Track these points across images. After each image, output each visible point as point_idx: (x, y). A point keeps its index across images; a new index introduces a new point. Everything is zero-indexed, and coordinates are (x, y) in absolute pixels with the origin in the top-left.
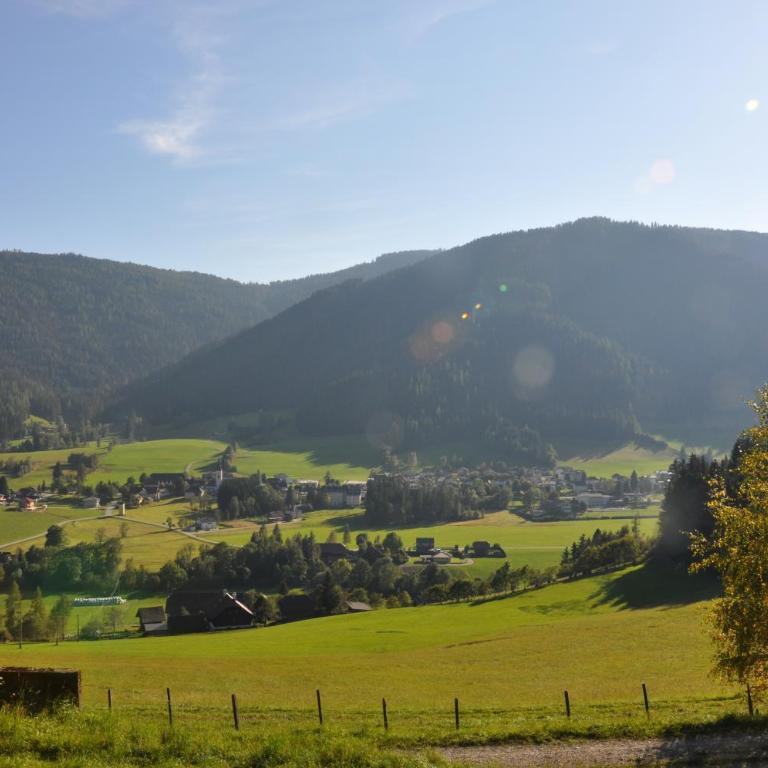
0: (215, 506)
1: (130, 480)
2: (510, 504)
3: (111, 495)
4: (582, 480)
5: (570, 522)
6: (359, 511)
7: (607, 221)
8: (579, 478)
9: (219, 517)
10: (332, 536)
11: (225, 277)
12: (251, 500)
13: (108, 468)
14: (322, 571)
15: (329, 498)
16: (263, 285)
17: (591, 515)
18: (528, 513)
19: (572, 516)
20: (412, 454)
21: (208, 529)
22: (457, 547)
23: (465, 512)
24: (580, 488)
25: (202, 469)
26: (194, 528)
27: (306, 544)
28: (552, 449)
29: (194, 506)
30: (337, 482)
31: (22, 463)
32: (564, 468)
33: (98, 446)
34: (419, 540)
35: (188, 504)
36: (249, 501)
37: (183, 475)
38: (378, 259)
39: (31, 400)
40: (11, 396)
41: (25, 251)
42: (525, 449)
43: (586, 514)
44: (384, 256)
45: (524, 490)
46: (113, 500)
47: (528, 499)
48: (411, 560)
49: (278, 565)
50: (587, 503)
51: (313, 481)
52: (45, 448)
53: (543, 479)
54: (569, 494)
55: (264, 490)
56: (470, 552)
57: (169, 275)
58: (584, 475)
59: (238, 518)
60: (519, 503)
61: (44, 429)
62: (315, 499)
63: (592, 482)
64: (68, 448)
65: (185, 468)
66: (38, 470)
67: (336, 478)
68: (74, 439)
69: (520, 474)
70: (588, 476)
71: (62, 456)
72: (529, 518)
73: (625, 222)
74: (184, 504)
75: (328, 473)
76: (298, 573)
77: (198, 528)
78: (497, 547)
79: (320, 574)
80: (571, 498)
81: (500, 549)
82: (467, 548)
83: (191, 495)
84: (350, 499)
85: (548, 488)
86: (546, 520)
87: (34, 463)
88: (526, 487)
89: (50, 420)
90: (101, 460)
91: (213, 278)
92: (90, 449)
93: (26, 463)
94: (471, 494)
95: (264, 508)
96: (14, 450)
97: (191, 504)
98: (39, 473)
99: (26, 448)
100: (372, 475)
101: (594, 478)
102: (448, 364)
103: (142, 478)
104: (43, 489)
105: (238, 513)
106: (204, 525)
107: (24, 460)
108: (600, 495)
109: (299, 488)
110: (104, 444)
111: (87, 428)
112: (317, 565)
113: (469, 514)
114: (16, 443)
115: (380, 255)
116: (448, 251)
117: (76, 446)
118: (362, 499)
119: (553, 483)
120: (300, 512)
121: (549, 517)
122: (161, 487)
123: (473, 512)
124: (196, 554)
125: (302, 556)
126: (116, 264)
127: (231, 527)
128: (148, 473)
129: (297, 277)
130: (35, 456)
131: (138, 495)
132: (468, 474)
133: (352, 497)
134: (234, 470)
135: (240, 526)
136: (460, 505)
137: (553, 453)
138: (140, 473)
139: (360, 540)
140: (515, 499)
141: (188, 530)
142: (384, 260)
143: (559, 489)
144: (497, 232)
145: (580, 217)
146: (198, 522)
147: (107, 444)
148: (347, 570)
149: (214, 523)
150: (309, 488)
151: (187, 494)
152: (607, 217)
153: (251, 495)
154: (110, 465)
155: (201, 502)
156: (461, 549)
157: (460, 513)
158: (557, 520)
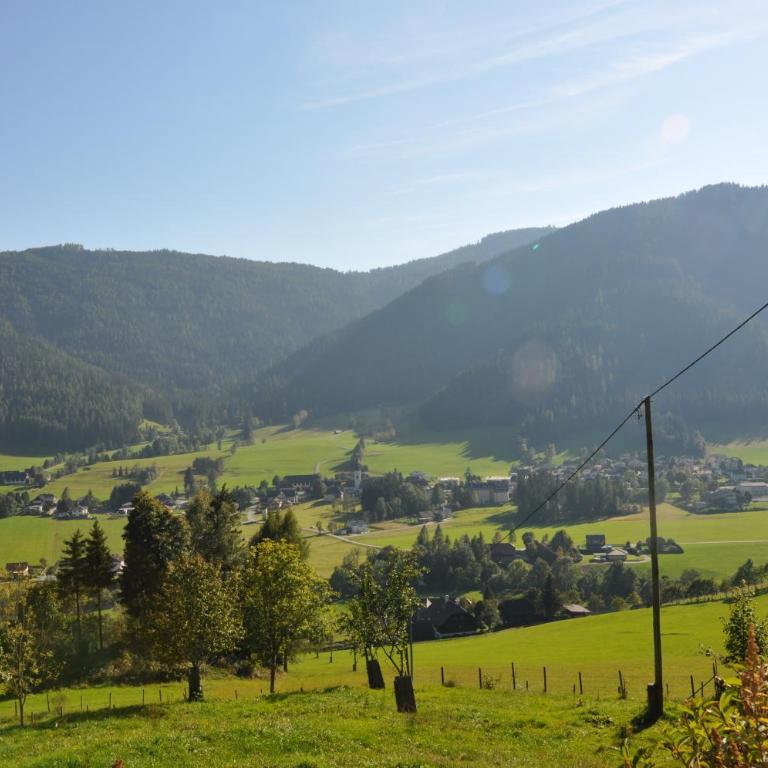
0: (358, 508)
1: (264, 484)
2: (668, 495)
3: (249, 499)
4: (738, 469)
5: (738, 514)
6: (511, 508)
7: (736, 186)
8: (735, 465)
9: (368, 519)
10: (497, 535)
11: (324, 266)
12: (397, 501)
13: (235, 472)
14: (496, 572)
15: (477, 496)
16: (363, 273)
17: (758, 505)
18: (691, 505)
19: (738, 508)
20: (550, 446)
21: (358, 533)
22: (628, 543)
23: (624, 506)
24: (738, 477)
25: (335, 469)
26: (345, 532)
27: (476, 544)
28: (699, 436)
29: (336, 510)
30: (479, 478)
31: (148, 470)
32: (717, 456)
33: (220, 449)
34: (589, 538)
35: (330, 506)
36: (395, 502)
37: (316, 477)
38: (483, 239)
39: (144, 405)
40: (123, 401)
41: (118, 249)
42: (671, 437)
43: (752, 505)
44: (490, 236)
45: (680, 481)
46: (251, 504)
47: (686, 491)
48: (586, 559)
49: (451, 569)
50: (751, 493)
51: (454, 479)
52: (166, 453)
53: (696, 468)
54: (729, 483)
55: (410, 489)
56: (643, 548)
57: (267, 267)
58: (740, 462)
59: (386, 519)
60: (676, 495)
61: (160, 433)
62: (463, 497)
63: (750, 470)
64: (190, 452)
65: (314, 469)
66: (164, 476)
67: (476, 473)
68: (194, 443)
69: (672, 464)
70: (744, 463)
71: (186, 460)
72: (692, 510)
73: (757, 187)
74: (325, 507)
75: (468, 469)
76: (472, 576)
77: (349, 531)
78: (671, 542)
79: (494, 576)
80: (731, 488)
81: (674, 544)
82: (639, 545)
83: (330, 497)
84: (498, 496)
85: (704, 478)
86: (711, 512)
87: (159, 468)
88: (681, 478)
89: (164, 423)
90: (227, 464)
91: (311, 268)
92: (212, 452)
93: (152, 470)
94: (626, 486)
95: (411, 509)
96: (134, 456)
97: (334, 506)
98: (165, 479)
99: (147, 453)
100: (514, 470)
101: (752, 466)
102: (578, 349)
103: (276, 481)
104: (176, 495)
105: (385, 515)
106: (355, 528)
107: (150, 466)
108: (763, 484)
109: (441, 485)
110: (227, 446)
111: (205, 431)
112: (490, 566)
113: (629, 508)
114: (137, 449)
115: (485, 235)
116: (565, 228)
117: (196, 450)
118: (510, 495)
119: (709, 472)
120: (449, 511)
121: (714, 508)
122: (298, 490)
123: (631, 506)
124: (363, 559)
125: (473, 558)
126: (211, 258)
127: (382, 529)
128: (282, 475)
129: (399, 263)
130: (159, 461)
131: (276, 499)
132: (612, 465)
133: (499, 494)
134: (365, 469)
135: (390, 528)
136: (618, 499)
137: (701, 440)
138: (273, 476)
139: (527, 538)
140: (673, 491)
141: (338, 534)
142: (491, 240)
143: (715, 478)
144: (616, 206)
145: (706, 184)
146: (349, 524)
147: (229, 446)
148: (525, 571)
149: (365, 526)
150: (450, 485)
151: (326, 496)
152: (736, 182)
153: (396, 496)
154: (237, 468)
155: (344, 504)
156: (633, 546)
157: (619, 508)
158: (725, 512)
